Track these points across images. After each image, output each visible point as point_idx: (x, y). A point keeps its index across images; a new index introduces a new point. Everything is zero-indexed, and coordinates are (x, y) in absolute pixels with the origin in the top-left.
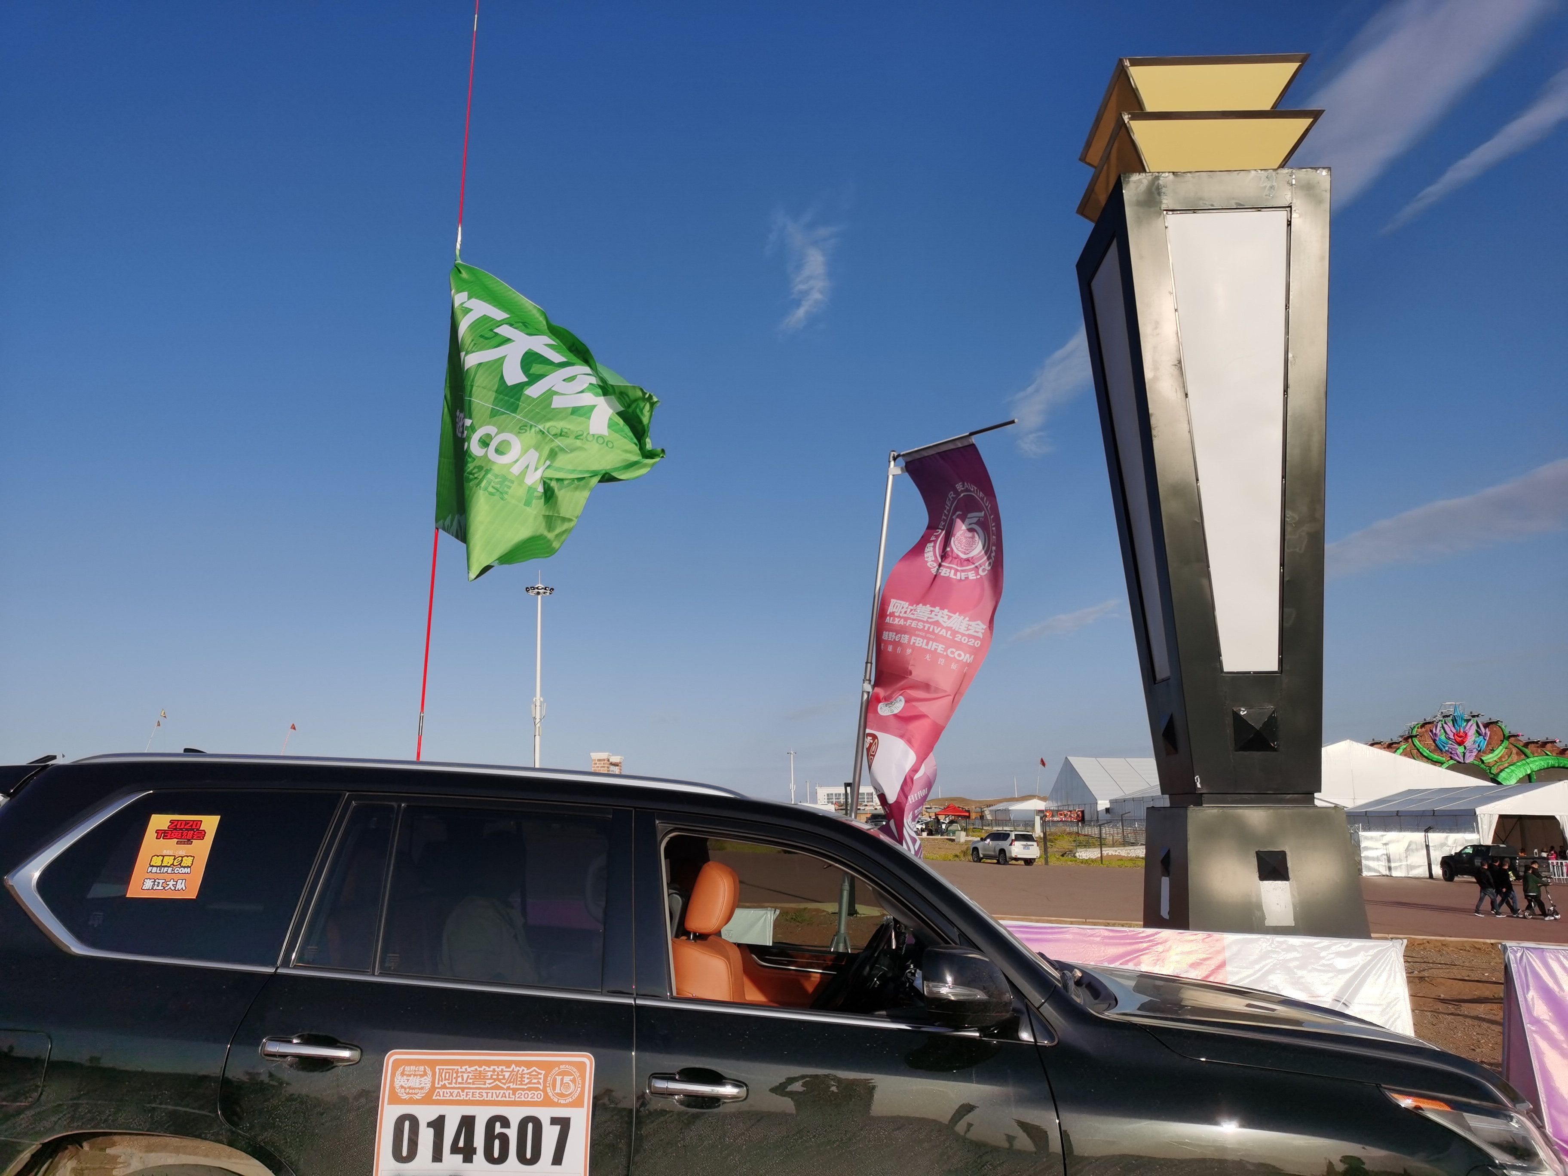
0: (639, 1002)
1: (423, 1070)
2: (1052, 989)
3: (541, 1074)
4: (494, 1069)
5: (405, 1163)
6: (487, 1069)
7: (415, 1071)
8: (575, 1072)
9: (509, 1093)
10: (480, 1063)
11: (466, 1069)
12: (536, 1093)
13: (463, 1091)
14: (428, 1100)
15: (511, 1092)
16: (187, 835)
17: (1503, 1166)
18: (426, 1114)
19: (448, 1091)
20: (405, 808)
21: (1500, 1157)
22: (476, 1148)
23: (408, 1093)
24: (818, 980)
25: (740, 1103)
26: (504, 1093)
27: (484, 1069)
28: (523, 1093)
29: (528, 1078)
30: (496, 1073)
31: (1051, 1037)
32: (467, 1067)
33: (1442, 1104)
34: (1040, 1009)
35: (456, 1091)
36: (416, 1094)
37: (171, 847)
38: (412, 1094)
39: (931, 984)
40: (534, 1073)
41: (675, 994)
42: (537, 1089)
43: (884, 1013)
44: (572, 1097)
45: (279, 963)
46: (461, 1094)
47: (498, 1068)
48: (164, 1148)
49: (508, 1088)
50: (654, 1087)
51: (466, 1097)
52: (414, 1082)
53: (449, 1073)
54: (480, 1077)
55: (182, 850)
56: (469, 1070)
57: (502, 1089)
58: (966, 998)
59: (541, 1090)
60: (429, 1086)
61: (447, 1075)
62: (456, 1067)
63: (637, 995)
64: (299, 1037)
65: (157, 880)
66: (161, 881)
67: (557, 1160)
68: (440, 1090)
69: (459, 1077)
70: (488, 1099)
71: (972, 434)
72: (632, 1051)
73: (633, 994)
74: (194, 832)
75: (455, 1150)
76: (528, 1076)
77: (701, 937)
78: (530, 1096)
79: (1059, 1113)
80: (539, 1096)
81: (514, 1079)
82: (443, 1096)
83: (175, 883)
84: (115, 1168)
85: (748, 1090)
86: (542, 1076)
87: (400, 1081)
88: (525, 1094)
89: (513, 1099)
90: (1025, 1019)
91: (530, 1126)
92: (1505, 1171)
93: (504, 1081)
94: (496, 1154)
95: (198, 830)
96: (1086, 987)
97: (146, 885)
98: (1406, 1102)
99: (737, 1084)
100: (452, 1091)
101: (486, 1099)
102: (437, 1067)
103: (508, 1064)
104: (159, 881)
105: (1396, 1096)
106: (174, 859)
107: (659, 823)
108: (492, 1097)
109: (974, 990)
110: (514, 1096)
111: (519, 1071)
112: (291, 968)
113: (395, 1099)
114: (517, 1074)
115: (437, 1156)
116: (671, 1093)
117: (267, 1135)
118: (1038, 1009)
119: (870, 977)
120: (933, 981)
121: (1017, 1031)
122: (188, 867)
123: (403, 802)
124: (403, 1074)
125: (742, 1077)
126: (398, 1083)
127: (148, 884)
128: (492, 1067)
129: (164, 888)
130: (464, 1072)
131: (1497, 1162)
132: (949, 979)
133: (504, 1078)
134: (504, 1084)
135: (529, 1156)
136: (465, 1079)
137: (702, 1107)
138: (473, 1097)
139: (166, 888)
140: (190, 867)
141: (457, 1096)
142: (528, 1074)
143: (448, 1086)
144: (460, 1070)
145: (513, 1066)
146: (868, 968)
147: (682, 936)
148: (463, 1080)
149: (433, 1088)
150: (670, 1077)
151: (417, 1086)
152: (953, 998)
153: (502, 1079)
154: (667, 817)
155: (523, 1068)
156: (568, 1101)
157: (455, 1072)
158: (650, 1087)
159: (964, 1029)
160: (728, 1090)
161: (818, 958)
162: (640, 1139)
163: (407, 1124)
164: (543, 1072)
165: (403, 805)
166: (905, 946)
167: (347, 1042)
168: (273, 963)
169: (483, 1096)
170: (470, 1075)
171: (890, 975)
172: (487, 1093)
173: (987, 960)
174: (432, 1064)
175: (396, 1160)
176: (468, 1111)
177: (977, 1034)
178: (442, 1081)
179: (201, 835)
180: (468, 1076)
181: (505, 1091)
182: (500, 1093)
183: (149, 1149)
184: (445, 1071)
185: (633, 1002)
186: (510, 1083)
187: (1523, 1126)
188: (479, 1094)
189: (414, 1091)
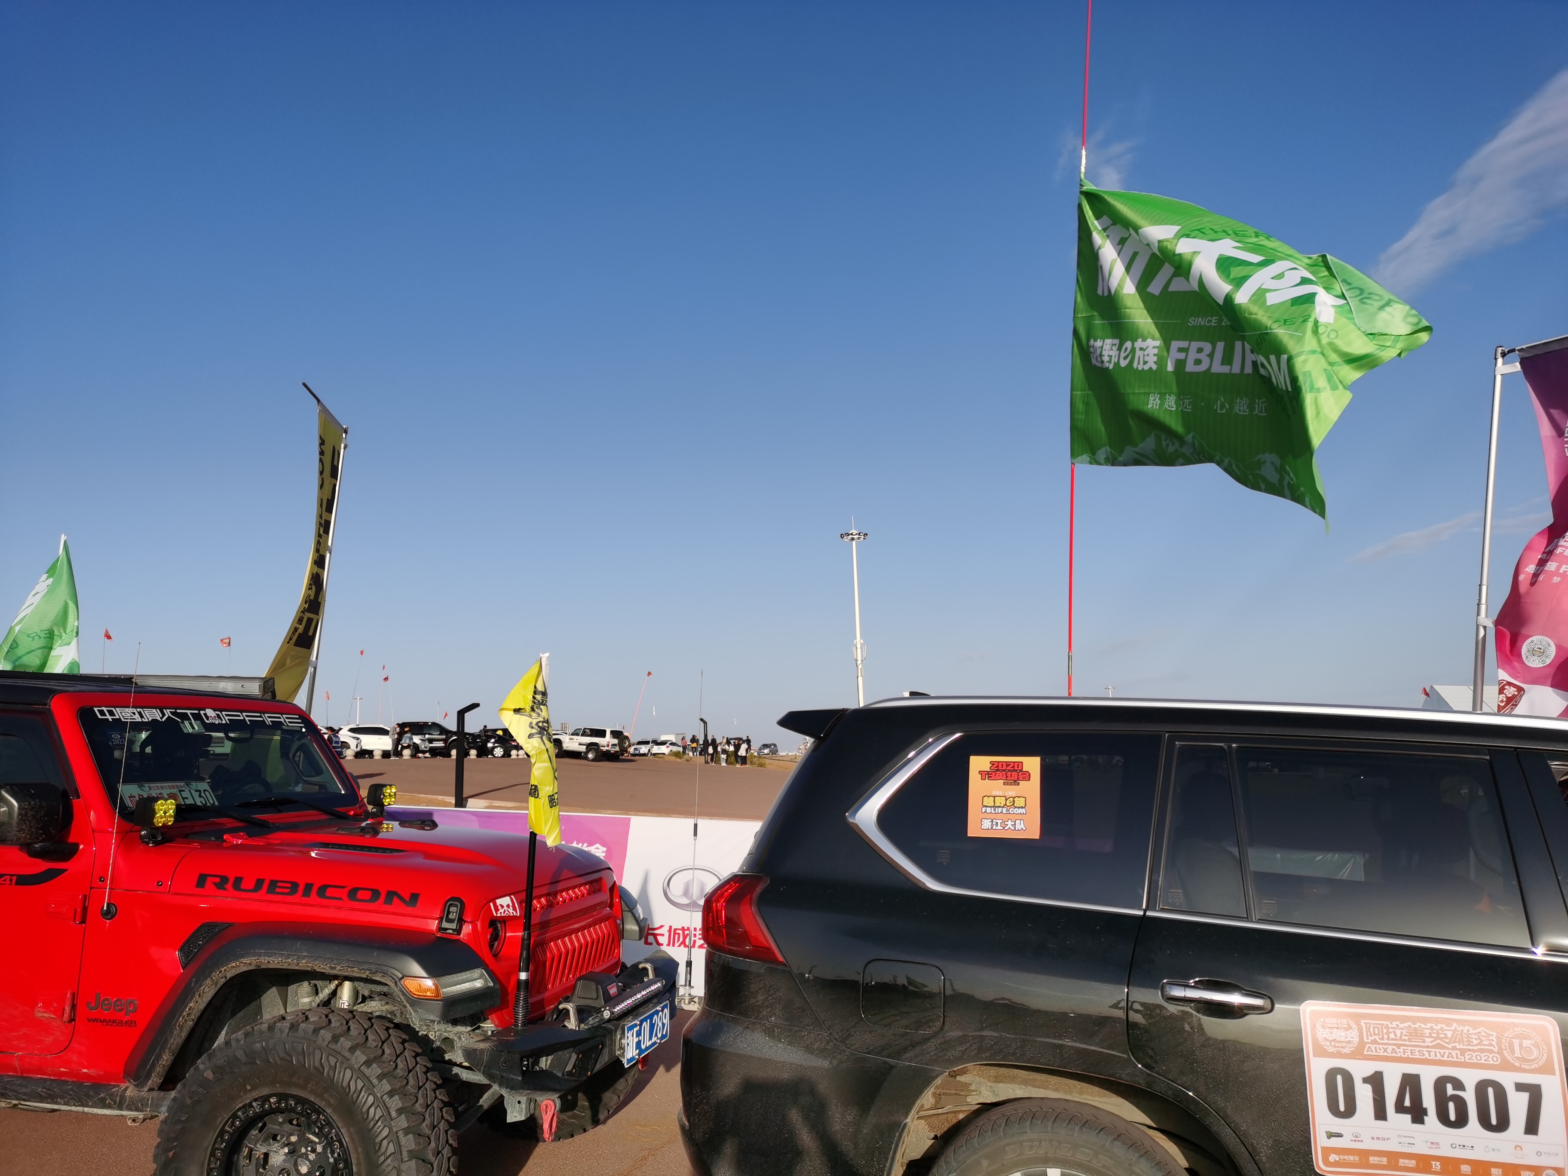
1: (1346, 1023)
5: (1344, 1118)
7: (1338, 1023)
8: (1532, 1036)
10: (1415, 1020)
11: (1398, 1025)
12: (1491, 1056)
13: (1399, 1048)
15: (1459, 1052)
16: (1011, 776)
19: (1381, 1046)
20: (1237, 748)
22: (1426, 1109)
23: (1335, 1047)
27: (1420, 1026)
30: (1434, 1031)
35: (1391, 1048)
36: (1344, 1048)
37: (997, 787)
38: (1338, 1047)
42: (1491, 1051)
44: (1538, 1063)
45: (1144, 905)
46: (1397, 1050)
47: (1439, 1026)
51: (1404, 1054)
52: (1339, 1035)
53: (1378, 1028)
54: (1417, 1034)
55: (1011, 791)
56: (1401, 1026)
57: (1447, 1048)
59: (1496, 1053)
60: (1356, 1040)
61: (1376, 1030)
62: (1385, 1023)
65: (994, 820)
66: (999, 822)
67: (1532, 1127)
68: (1370, 1045)
69: (1391, 1032)
70: (1429, 1058)
74: (1018, 773)
75: (1400, 1108)
76: (1476, 1037)
78: (1484, 1059)
80: (1495, 1059)
81: (1459, 1039)
82: (1376, 1052)
83: (1013, 823)
84: (969, 1096)
87: (1322, 1032)
88: (1476, 1056)
91: (1490, 1090)
93: (1447, 1041)
94: (1452, 1118)
95: (1021, 770)
100: (1385, 1047)
101: (1423, 1057)
103: (1449, 1022)
106: (1006, 800)
108: (1436, 1057)
110: (1463, 1058)
111: (1462, 1030)
112: (1158, 911)
113: (1322, 1052)
114: (1462, 1034)
123: (1233, 743)
124: (1325, 1026)
126: (1320, 1034)
127: (987, 824)
128: (1428, 1025)
129: (1004, 828)
130: (1395, 1028)
135: (1494, 1122)
140: (1024, 808)
141: (1392, 1053)
143: (1379, 1041)
144: (1390, 1026)
148: (1396, 1036)
149: (1363, 1044)
151: (1343, 1040)
153: (1443, 1038)
155: (1467, 1028)
157: (1385, 1028)
163: (1340, 1078)
165: (1233, 746)
168: (1139, 906)
170: (1404, 1031)
172: (1429, 1052)
175: (1333, 1115)
176: (1410, 1069)
178: (1371, 1036)
179: (1027, 776)
180: (1402, 1033)
182: (1444, 1053)
184: (1372, 1026)
186: (1454, 1042)
188: (1419, 1051)
189: (1340, 1045)
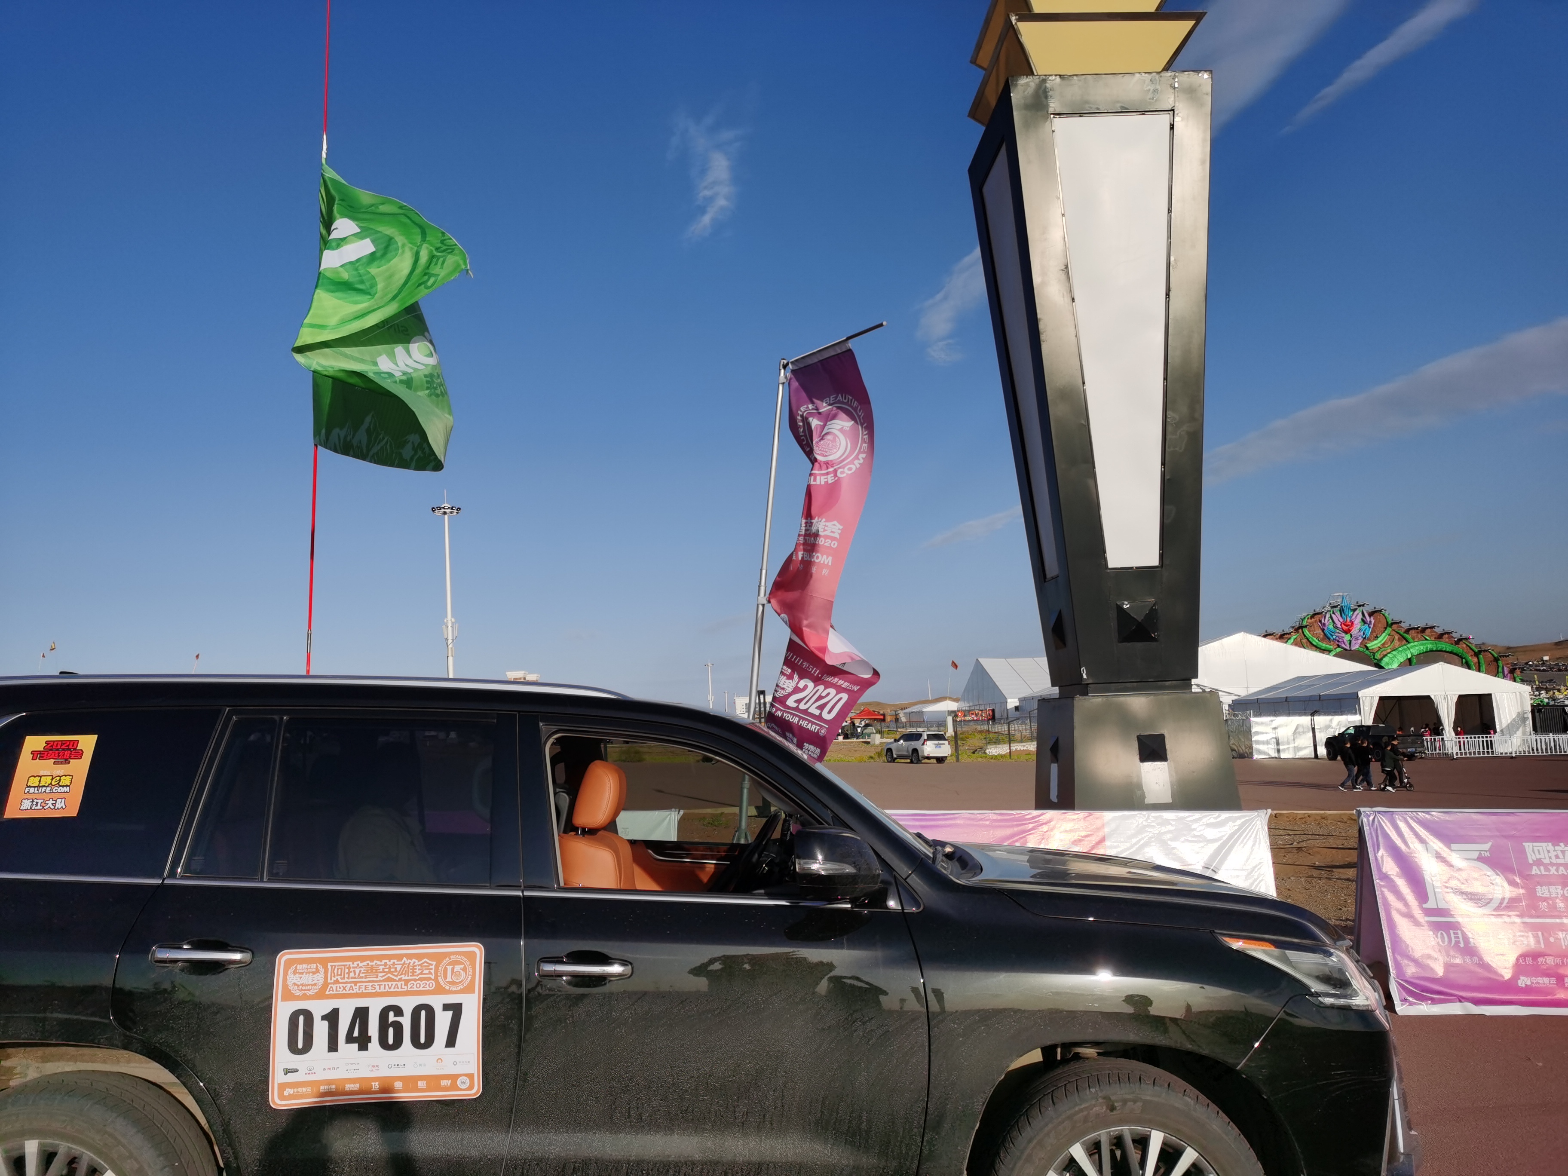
0: (526, 893)
1: (315, 967)
2: (919, 861)
3: (432, 965)
4: (386, 963)
5: (298, 1054)
6: (379, 963)
7: (307, 969)
8: (465, 961)
9: (402, 984)
10: (372, 958)
11: (358, 965)
12: (428, 983)
13: (356, 985)
14: (321, 995)
15: (403, 983)
17: (1318, 994)
18: (319, 1008)
19: (341, 985)
20: (288, 721)
21: (1316, 987)
22: (370, 1037)
23: (302, 990)
24: (713, 870)
25: (625, 980)
26: (396, 985)
27: (376, 963)
28: (415, 983)
29: (419, 969)
30: (388, 967)
31: (917, 904)
32: (359, 962)
33: (1268, 944)
34: (907, 880)
35: (349, 985)
36: (309, 990)
37: (48, 767)
38: (305, 990)
39: (802, 862)
40: (425, 964)
41: (562, 884)
42: (430, 979)
43: (762, 891)
44: (463, 984)
45: (165, 874)
46: (354, 987)
47: (390, 961)
48: (60, 1058)
49: (400, 980)
50: (543, 970)
51: (359, 990)
52: (307, 979)
53: (341, 969)
54: (372, 970)
55: (60, 770)
56: (361, 965)
57: (395, 980)
58: (836, 872)
59: (433, 980)
60: (321, 982)
61: (340, 970)
62: (348, 963)
63: (524, 887)
64: (188, 943)
65: (35, 801)
66: (40, 801)
67: (451, 1042)
68: (332, 985)
69: (351, 972)
70: (380, 991)
71: (849, 338)
72: (520, 938)
73: (520, 886)
74: (71, 751)
75: (350, 1039)
76: (420, 967)
77: (590, 832)
78: (422, 986)
79: (923, 971)
80: (431, 985)
81: (406, 971)
82: (336, 991)
83: (54, 802)
84: (11, 1079)
85: (632, 968)
86: (433, 967)
87: (292, 979)
88: (417, 985)
89: (406, 990)
90: (893, 889)
91: (423, 1013)
92: (1319, 998)
93: (396, 974)
94: (391, 1041)
95: (75, 749)
96: (957, 860)
97: (25, 805)
98: (1237, 945)
99: (624, 962)
100: (344, 985)
101: (378, 991)
102: (329, 964)
103: (399, 957)
104: (38, 801)
105: (1227, 939)
106: (52, 779)
107: (543, 725)
108: (385, 989)
109: (842, 864)
110: (406, 987)
111: (410, 963)
112: (178, 879)
113: (288, 996)
114: (408, 966)
115: (333, 1046)
116: (560, 975)
117: (161, 1036)
118: (905, 880)
119: (759, 863)
120: (804, 858)
121: (885, 901)
122: (67, 786)
123: (285, 715)
124: (295, 973)
125: (628, 956)
126: (290, 980)
127: (27, 804)
128: (384, 961)
129: (43, 807)
130: (356, 968)
131: (1313, 990)
132: (820, 857)
133: (396, 971)
134: (396, 976)
135: (422, 1040)
136: (357, 974)
137: (589, 986)
138: (365, 990)
139: (45, 808)
140: (69, 786)
141: (349, 990)
142: (419, 965)
143: (340, 981)
144: (352, 966)
145: (405, 959)
146: (756, 856)
147: (571, 831)
148: (355, 974)
149: (326, 985)
150: (558, 961)
151: (310, 983)
152: (823, 873)
153: (393, 972)
154: (549, 719)
155: (414, 960)
156: (459, 988)
157: (347, 968)
158: (538, 971)
159: (837, 901)
160: (616, 969)
161: (711, 850)
162: (530, 1019)
163: (301, 1018)
164: (434, 963)
165: (285, 718)
166: (789, 832)
167: (238, 945)
168: (160, 875)
169: (375, 988)
170: (362, 969)
171: (777, 861)
172: (380, 985)
173: (859, 838)
174: (324, 962)
175: (292, 1052)
176: (362, 1003)
177: (849, 906)
178: (334, 976)
179: (79, 755)
180: (360, 971)
181: (397, 983)
182: (392, 985)
183: (45, 1060)
184: (337, 967)
185: (521, 894)
186: (401, 975)
187: (1341, 960)
188: (372, 986)
189: (307, 988)
